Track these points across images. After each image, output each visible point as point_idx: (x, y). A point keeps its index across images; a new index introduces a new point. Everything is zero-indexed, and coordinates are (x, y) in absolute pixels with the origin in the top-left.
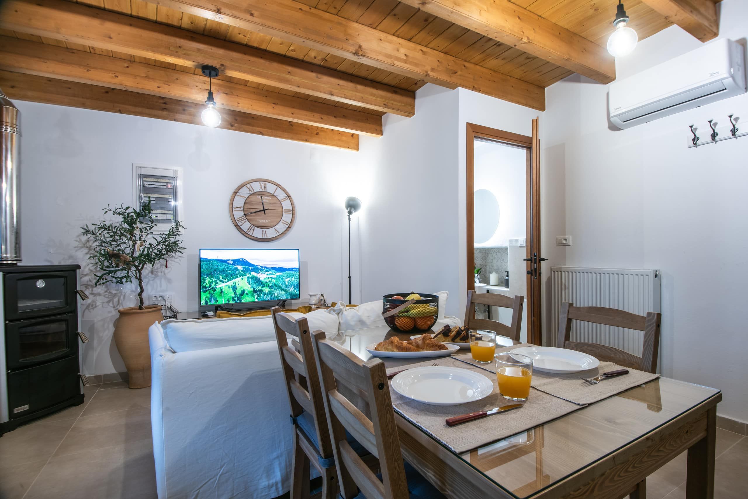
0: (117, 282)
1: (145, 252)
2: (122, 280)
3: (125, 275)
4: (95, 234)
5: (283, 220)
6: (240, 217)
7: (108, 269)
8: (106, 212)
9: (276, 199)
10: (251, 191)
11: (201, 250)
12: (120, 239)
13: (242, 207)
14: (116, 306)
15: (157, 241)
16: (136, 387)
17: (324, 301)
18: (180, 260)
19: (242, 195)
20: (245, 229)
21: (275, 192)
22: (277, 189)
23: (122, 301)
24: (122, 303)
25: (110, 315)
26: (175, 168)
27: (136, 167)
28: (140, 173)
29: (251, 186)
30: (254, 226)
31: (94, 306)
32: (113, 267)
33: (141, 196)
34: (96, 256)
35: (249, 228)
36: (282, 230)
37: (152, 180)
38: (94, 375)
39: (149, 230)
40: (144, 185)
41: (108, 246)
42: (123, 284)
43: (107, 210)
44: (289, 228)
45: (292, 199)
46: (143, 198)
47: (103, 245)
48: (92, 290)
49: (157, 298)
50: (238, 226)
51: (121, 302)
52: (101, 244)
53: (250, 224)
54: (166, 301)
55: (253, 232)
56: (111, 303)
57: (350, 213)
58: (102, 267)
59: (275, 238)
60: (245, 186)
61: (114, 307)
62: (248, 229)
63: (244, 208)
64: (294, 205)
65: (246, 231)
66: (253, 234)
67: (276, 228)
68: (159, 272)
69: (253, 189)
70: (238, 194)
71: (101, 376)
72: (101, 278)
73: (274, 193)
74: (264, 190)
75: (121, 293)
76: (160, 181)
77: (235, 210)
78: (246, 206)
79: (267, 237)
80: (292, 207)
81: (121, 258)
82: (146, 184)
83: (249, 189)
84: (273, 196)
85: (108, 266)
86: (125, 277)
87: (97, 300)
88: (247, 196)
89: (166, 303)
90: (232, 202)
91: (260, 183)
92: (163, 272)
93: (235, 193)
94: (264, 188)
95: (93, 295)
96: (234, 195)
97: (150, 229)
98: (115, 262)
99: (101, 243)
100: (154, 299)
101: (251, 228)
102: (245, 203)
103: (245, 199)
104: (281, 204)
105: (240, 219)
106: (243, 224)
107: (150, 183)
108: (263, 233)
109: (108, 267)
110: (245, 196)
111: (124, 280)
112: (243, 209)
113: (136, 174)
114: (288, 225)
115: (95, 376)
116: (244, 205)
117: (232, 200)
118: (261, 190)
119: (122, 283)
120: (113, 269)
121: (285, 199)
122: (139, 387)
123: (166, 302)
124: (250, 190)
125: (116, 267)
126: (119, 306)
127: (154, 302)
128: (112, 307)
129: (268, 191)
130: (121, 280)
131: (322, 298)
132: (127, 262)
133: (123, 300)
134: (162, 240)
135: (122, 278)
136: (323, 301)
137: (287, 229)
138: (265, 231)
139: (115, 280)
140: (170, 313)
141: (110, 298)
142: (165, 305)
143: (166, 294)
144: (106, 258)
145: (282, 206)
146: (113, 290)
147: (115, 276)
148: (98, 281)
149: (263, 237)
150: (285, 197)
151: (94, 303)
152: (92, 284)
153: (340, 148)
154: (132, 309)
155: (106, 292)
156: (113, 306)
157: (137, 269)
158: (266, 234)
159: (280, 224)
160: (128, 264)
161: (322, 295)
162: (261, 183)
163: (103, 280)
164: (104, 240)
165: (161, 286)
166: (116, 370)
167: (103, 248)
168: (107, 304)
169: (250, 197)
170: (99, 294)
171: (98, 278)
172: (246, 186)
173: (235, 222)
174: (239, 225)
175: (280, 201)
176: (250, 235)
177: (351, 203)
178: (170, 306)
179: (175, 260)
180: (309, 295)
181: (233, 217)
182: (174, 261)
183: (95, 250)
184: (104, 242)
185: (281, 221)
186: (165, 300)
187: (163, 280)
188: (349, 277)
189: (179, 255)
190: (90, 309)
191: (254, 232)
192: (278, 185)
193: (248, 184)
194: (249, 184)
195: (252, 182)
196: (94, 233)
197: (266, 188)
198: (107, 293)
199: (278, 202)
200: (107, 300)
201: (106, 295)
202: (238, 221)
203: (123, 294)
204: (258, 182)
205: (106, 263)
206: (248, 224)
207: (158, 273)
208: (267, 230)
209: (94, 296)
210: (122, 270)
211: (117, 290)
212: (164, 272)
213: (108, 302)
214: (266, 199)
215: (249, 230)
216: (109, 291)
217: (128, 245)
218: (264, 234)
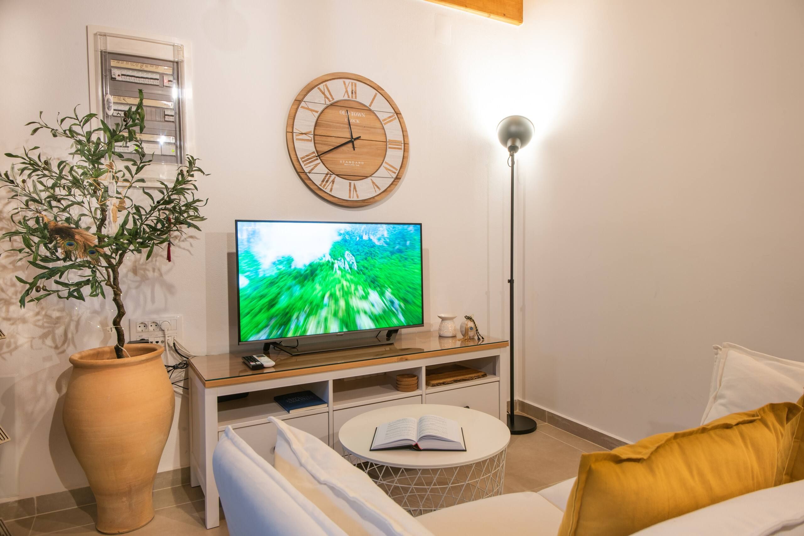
0: (71, 295)
1: (130, 226)
2: (81, 289)
3: (88, 278)
4: (12, 182)
5: (386, 163)
6: (307, 153)
7: (51, 265)
8: (35, 131)
9: (372, 117)
10: (328, 98)
11: (239, 223)
12: (70, 194)
13: (310, 132)
14: (59, 346)
15: (153, 199)
16: (116, 531)
17: (477, 330)
18: (191, 245)
19: (311, 106)
20: (317, 179)
21: (372, 103)
22: (375, 96)
23: (72, 334)
24: (73, 337)
25: (48, 365)
26: (177, 41)
27: (95, 35)
28: (103, 49)
29: (328, 88)
30: (334, 174)
31: (13, 346)
32: (58, 259)
33: (108, 100)
34: (17, 233)
35: (325, 178)
36: (384, 184)
37: (129, 65)
38: (17, 499)
39: (136, 174)
40: (113, 76)
41: (45, 210)
42: (84, 300)
43: (37, 126)
44: (398, 178)
45: (402, 118)
46: (112, 105)
47: (32, 207)
48: (8, 311)
49: (145, 326)
50: (304, 172)
51: (70, 336)
52: (27, 205)
53: (326, 171)
54: (166, 332)
55: (332, 186)
56: (50, 338)
57: (513, 149)
58: (35, 259)
59: (371, 200)
60: (316, 88)
61: (56, 348)
62: (323, 181)
63: (314, 135)
64: (406, 131)
65: (318, 183)
66: (331, 190)
67: (372, 178)
68: (149, 271)
69: (331, 96)
70: (303, 104)
71: (32, 499)
72: (33, 285)
73: (370, 105)
74: (352, 97)
75: (71, 317)
76: (146, 69)
77: (297, 139)
78: (319, 131)
79: (358, 197)
80: (404, 136)
81: (77, 237)
82: (117, 75)
83: (325, 95)
84: (368, 110)
85: (47, 257)
86: (87, 282)
87: (17, 333)
88: (320, 109)
89: (164, 337)
90: (291, 121)
91: (345, 83)
92: (156, 271)
93: (298, 102)
94: (352, 93)
95: (9, 322)
96: (295, 107)
97: (139, 170)
98: (64, 248)
99: (27, 202)
100: (139, 329)
101: (329, 179)
102: (316, 125)
103: (317, 115)
104: (383, 128)
105: (308, 159)
106: (312, 169)
107: (125, 72)
108: (350, 190)
109: (46, 259)
110: (316, 109)
111: (86, 290)
112: (312, 136)
113: (96, 51)
114: (395, 173)
115: (19, 502)
116: (315, 129)
117: (292, 118)
118: (346, 98)
119: (81, 297)
120: (60, 264)
121: (390, 120)
122: (121, 531)
123: (164, 334)
124: (326, 97)
125: (65, 260)
126: (66, 345)
127: (140, 334)
128: (51, 347)
129: (359, 99)
130: (78, 291)
131: (471, 324)
132: (90, 246)
133: (75, 332)
134: (164, 197)
135: (79, 285)
136: (475, 330)
137: (394, 181)
138: (354, 185)
139: (65, 292)
140: (174, 358)
141: (48, 327)
142: (162, 342)
143: (164, 318)
144: (43, 237)
145: (385, 134)
146: (54, 310)
147: (62, 280)
148: (27, 293)
149: (350, 197)
150: (392, 114)
151: (12, 340)
152: (7, 297)
153: (489, 17)
154: (98, 354)
155: (38, 314)
156: (53, 345)
157: (111, 265)
158: (356, 191)
159: (382, 172)
160: (92, 253)
161: (469, 318)
162: (347, 81)
163: (37, 291)
164: (34, 195)
165: (153, 301)
166: (66, 487)
167: (30, 214)
168: (41, 341)
169: (327, 111)
170: (24, 320)
171: (28, 286)
172: (319, 88)
173: (298, 163)
174: (307, 170)
175: (381, 123)
176: (326, 192)
177: (513, 129)
178: (174, 344)
179: (182, 244)
180: (440, 317)
181: (294, 153)
182: (179, 247)
183: (14, 219)
184: (34, 200)
185: (384, 164)
186: (163, 331)
187: (157, 288)
188: (511, 281)
189: (190, 234)
190: (4, 353)
191: (335, 186)
192: (378, 89)
193: (322, 83)
194: (324, 84)
195: (330, 80)
196: (11, 178)
197: (355, 93)
198: (39, 317)
199: (378, 125)
200: (40, 332)
201: (39, 320)
202: (303, 162)
203: (75, 318)
204: (342, 80)
205: (43, 251)
206: (321, 169)
207: (147, 272)
208: (358, 184)
209: (13, 324)
210: (80, 266)
211: (62, 310)
212: (159, 270)
213: (44, 337)
214: (355, 117)
215: (324, 183)
216: (43, 313)
217: (88, 208)
218: (352, 192)
